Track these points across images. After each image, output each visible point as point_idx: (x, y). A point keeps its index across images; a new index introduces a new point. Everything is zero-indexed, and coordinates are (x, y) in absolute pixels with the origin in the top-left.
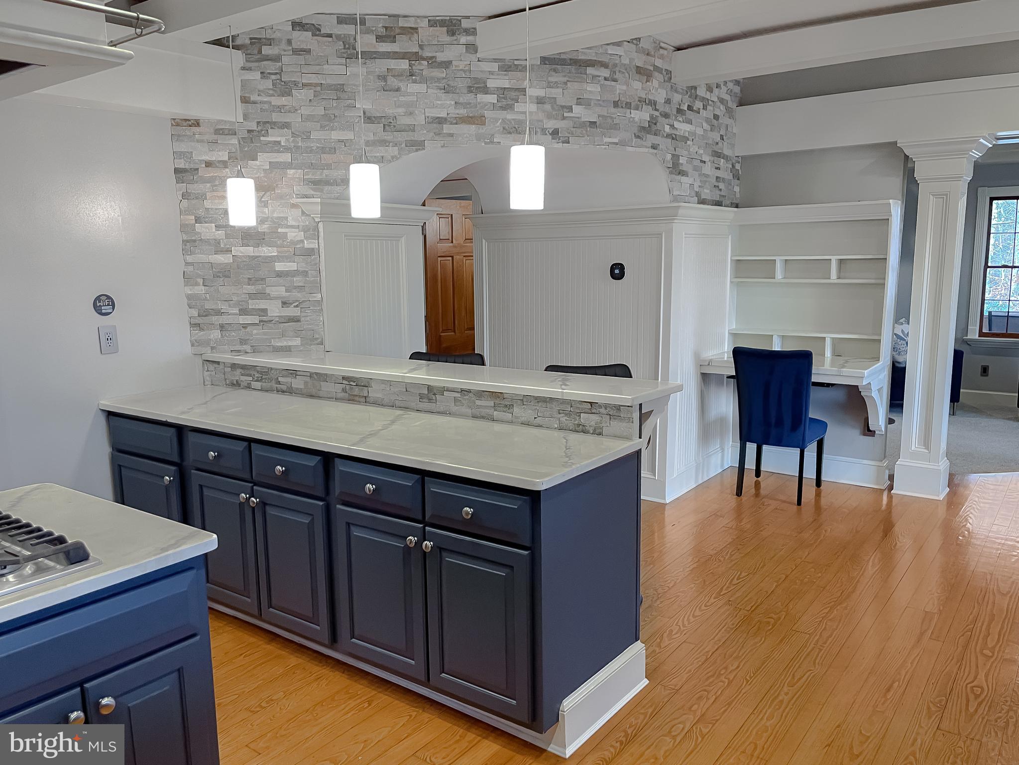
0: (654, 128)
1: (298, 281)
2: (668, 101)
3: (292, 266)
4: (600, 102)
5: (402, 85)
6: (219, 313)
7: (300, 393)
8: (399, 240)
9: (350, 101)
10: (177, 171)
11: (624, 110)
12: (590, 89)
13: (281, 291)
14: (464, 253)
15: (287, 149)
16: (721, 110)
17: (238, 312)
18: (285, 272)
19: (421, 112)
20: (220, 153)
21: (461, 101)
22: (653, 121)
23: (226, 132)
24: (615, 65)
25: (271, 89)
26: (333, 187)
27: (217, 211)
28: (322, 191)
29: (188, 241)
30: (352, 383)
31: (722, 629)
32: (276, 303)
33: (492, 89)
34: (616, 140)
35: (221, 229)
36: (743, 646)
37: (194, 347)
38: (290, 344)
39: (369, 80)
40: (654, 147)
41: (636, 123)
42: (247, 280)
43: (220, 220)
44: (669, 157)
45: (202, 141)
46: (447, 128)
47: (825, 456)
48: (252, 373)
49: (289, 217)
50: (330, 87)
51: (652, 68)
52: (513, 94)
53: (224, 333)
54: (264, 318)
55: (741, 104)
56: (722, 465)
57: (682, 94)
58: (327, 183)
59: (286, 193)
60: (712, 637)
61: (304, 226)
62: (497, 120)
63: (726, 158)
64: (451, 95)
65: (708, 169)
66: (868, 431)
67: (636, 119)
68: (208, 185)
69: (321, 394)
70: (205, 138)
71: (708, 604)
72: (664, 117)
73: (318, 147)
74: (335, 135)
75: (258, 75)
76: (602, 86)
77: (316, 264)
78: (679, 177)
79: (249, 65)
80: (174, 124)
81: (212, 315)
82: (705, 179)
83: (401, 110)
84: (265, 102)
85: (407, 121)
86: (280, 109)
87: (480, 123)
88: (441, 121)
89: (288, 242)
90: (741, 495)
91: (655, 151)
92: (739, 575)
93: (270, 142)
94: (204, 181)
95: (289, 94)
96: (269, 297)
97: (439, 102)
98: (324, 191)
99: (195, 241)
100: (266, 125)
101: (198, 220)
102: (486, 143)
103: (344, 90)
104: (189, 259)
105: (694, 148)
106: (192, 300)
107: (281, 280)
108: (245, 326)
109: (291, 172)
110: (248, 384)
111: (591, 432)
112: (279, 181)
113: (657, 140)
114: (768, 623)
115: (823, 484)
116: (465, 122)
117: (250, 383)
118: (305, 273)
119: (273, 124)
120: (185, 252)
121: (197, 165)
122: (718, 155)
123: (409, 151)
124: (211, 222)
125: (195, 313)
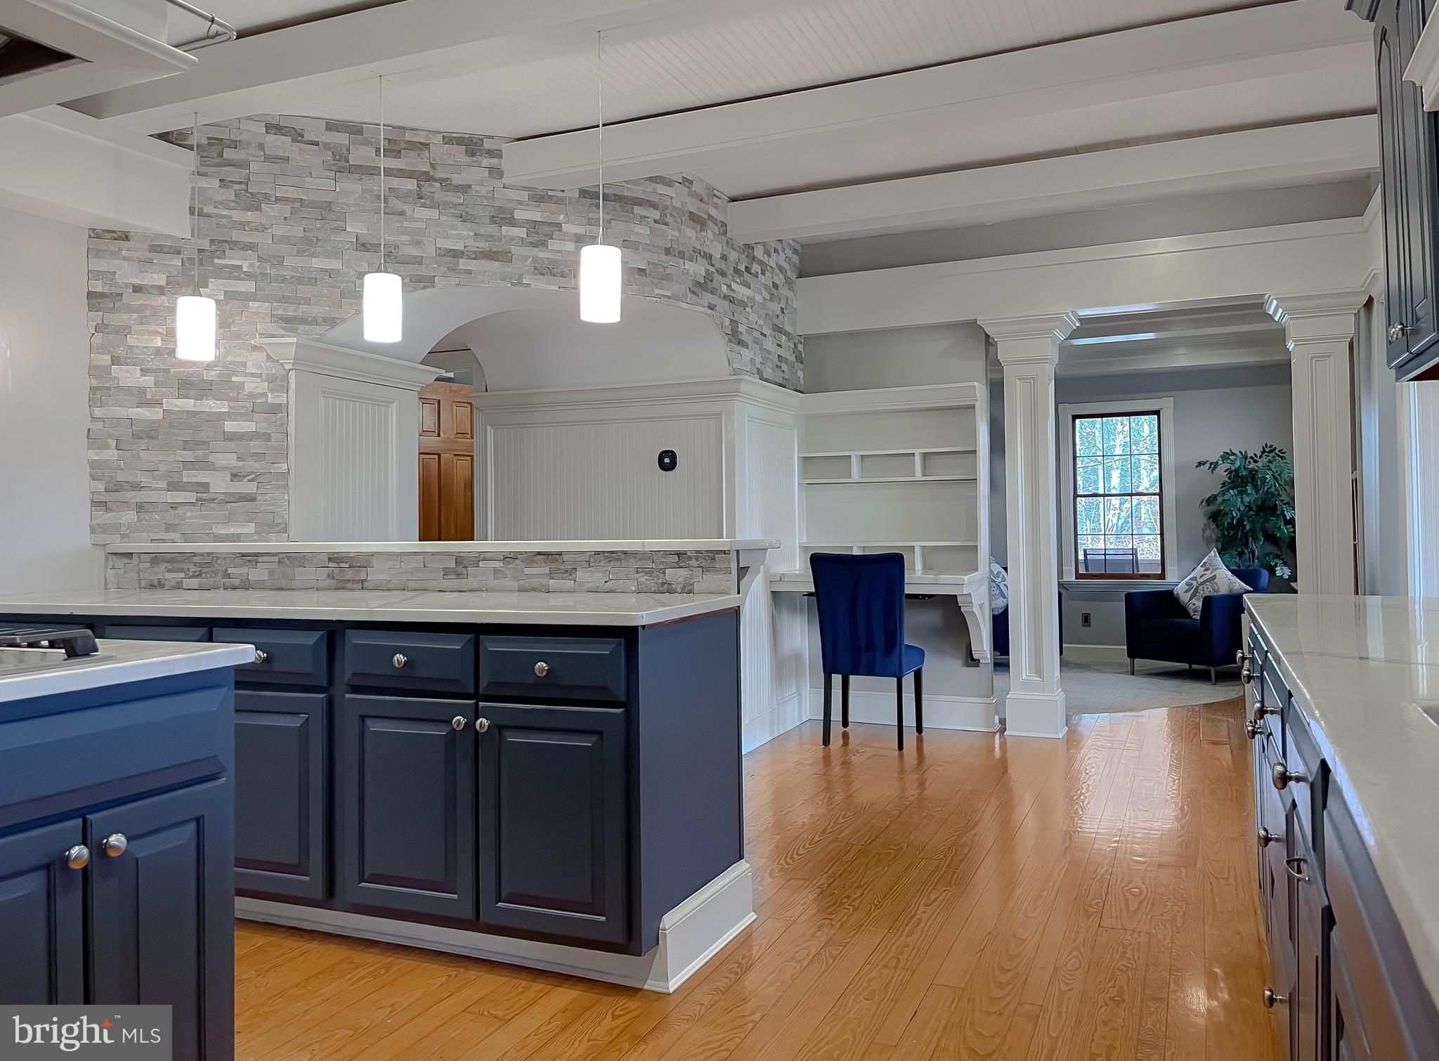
0: (710, 285)
1: (256, 446)
2: (724, 257)
3: (250, 427)
4: (650, 247)
5: (407, 209)
6: (137, 487)
7: (262, 586)
8: (389, 407)
9: (339, 222)
10: (91, 295)
11: (678, 260)
12: (638, 231)
13: (230, 460)
14: (456, 450)
15: (250, 276)
16: (780, 280)
17: (166, 486)
18: (238, 434)
19: (431, 242)
20: (155, 276)
21: (482, 231)
22: (709, 278)
23: (166, 250)
24: (666, 207)
25: (233, 201)
26: (311, 327)
27: (145, 350)
28: (295, 331)
29: (97, 388)
30: (342, 565)
31: (836, 862)
32: (223, 475)
33: (521, 221)
34: (669, 294)
35: (149, 374)
36: (863, 877)
37: (95, 535)
38: (239, 531)
39: (365, 200)
40: (711, 307)
41: (691, 276)
42: (182, 443)
43: (148, 361)
44: (727, 322)
45: (130, 259)
46: (463, 263)
47: (924, 696)
48: (186, 566)
49: (248, 363)
50: (312, 204)
51: (705, 216)
52: (547, 229)
53: (142, 516)
54: (204, 496)
55: (800, 276)
56: (800, 718)
57: (738, 252)
58: (304, 321)
59: (245, 331)
60: (825, 871)
61: (268, 374)
62: (527, 258)
63: (787, 334)
64: (469, 225)
65: (769, 344)
66: (972, 661)
67: (691, 272)
68: (135, 316)
69: (295, 584)
70: (136, 255)
71: (812, 843)
72: (720, 274)
73: (293, 276)
74: (317, 263)
75: (216, 183)
76: (651, 228)
77: (282, 425)
78: (739, 348)
79: (203, 169)
80: (93, 235)
81: (126, 490)
82: (766, 355)
83: (405, 238)
84: (224, 216)
85: (413, 251)
86: (243, 225)
87: (505, 260)
88: (456, 254)
89: (244, 395)
90: (829, 744)
91: (713, 312)
92: (845, 815)
93: (227, 266)
94: (129, 310)
95: (258, 208)
96: (212, 467)
97: (454, 232)
98: (299, 332)
99: (108, 389)
100: (222, 245)
101: (115, 361)
102: (513, 284)
103: (330, 209)
104: (98, 412)
105: (754, 317)
106: (96, 469)
107: (232, 445)
108: (174, 506)
109: (254, 305)
110: (177, 583)
111: (679, 591)
112: (237, 316)
113: (714, 300)
114: (890, 854)
115: (924, 730)
116: (486, 257)
117: (182, 582)
118: (267, 437)
119: (234, 245)
120: (92, 402)
121: (120, 289)
122: (779, 330)
123: (415, 288)
124: (135, 364)
125: (101, 487)
